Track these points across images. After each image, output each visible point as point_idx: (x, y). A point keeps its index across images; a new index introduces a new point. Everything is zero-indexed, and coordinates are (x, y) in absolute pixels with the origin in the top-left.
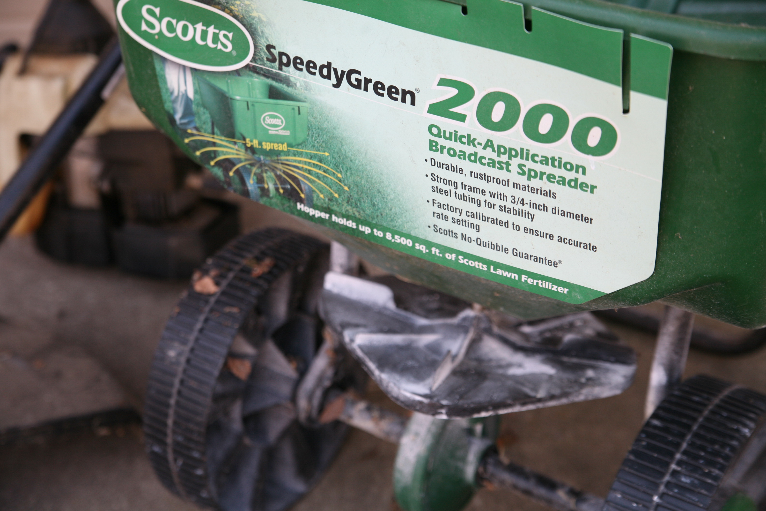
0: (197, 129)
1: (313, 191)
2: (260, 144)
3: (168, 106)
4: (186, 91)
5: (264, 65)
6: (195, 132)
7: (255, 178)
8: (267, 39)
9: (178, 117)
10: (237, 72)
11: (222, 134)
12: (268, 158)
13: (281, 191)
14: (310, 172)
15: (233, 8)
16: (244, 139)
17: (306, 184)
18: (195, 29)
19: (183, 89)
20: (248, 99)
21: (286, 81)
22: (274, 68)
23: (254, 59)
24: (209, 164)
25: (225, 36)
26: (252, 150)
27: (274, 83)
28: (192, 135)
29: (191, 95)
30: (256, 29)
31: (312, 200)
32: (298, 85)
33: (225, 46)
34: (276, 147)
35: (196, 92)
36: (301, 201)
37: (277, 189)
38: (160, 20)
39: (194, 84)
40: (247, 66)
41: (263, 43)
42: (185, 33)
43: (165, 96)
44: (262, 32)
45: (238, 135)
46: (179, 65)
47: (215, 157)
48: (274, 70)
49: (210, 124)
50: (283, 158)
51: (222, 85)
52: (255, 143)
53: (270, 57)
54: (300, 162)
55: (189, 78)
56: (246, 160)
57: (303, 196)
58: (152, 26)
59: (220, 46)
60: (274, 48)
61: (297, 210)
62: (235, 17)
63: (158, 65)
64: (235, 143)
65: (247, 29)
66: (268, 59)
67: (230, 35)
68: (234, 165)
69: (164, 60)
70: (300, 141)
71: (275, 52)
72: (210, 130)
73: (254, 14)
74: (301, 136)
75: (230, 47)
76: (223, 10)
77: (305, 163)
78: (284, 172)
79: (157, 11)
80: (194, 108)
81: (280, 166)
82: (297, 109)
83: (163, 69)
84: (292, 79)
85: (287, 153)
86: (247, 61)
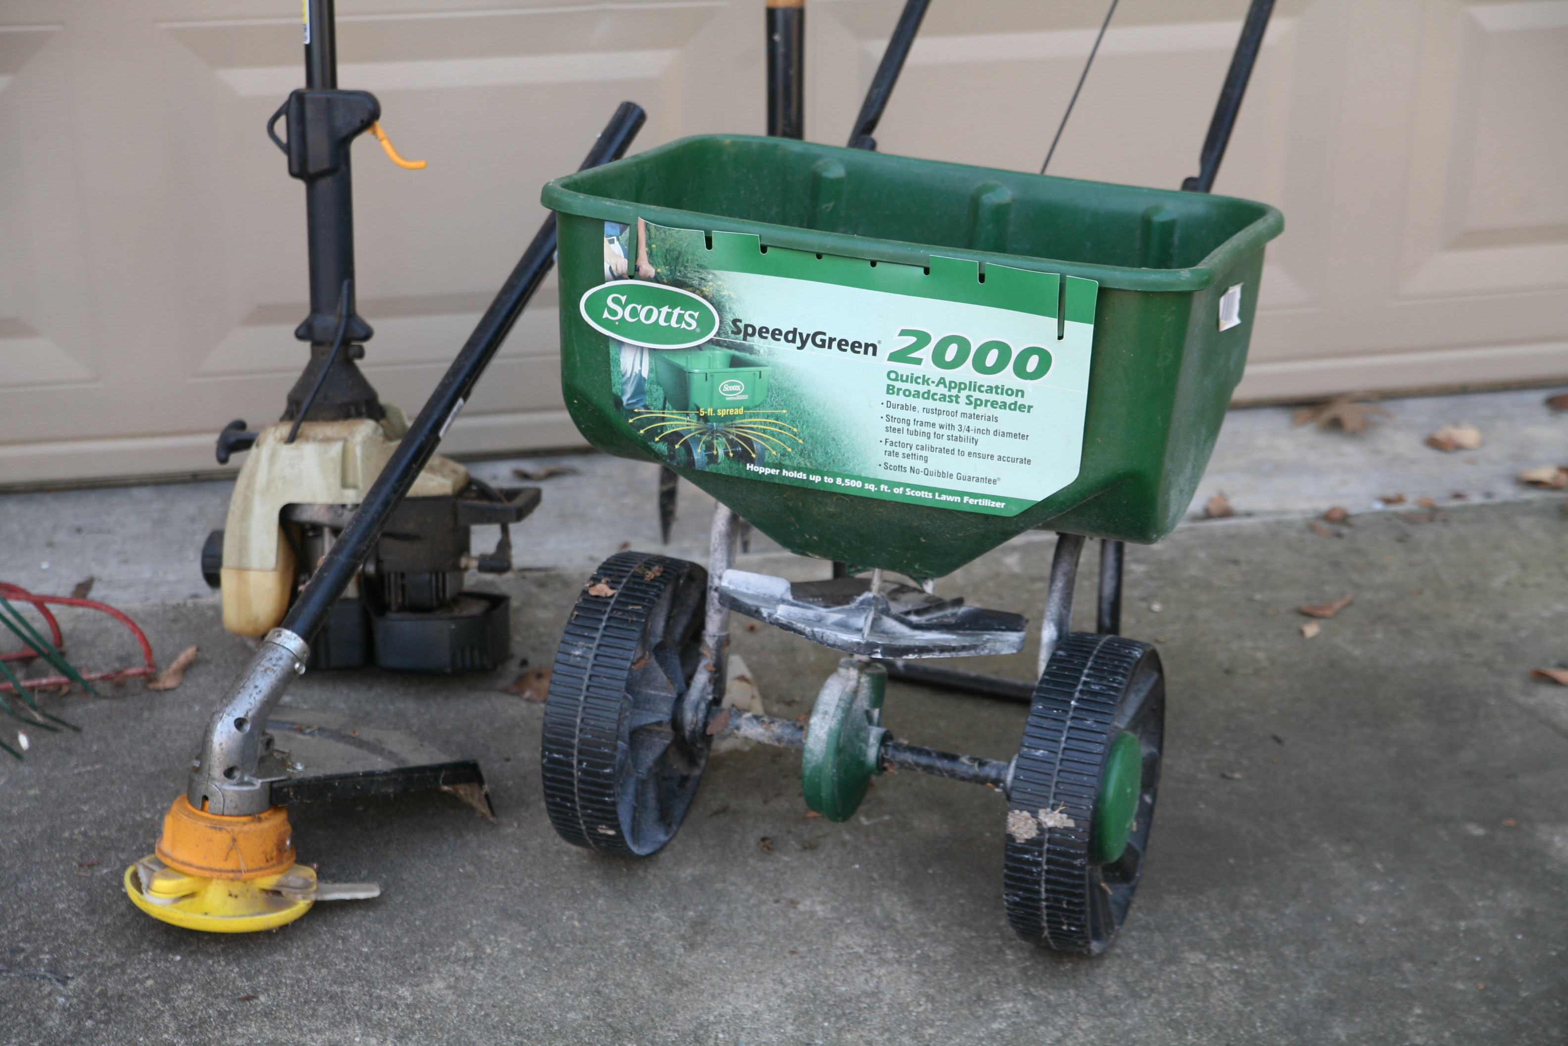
0: (646, 407)
1: (767, 449)
2: (715, 411)
3: (616, 389)
4: (640, 371)
5: (728, 337)
6: (643, 410)
7: (704, 446)
8: (734, 314)
9: (625, 399)
10: (699, 347)
11: (675, 408)
12: (722, 424)
13: (731, 455)
14: (764, 431)
15: (704, 289)
16: (698, 409)
17: (758, 443)
18: (660, 312)
19: (636, 370)
20: (707, 371)
21: (751, 350)
22: (739, 339)
23: (718, 334)
24: (654, 441)
25: (691, 316)
26: (706, 419)
27: (737, 353)
28: (639, 414)
29: (645, 374)
30: (723, 306)
31: (763, 459)
32: (762, 351)
33: (689, 325)
34: (731, 412)
35: (651, 371)
36: (752, 461)
37: (727, 454)
38: (624, 307)
39: (650, 363)
40: (711, 341)
41: (729, 318)
42: (648, 317)
43: (615, 378)
44: (730, 308)
45: (691, 406)
46: (638, 347)
47: (662, 432)
48: (738, 341)
49: (662, 400)
50: (738, 421)
51: (680, 361)
52: (710, 412)
53: (735, 330)
54: (755, 423)
55: (646, 358)
56: (696, 430)
57: (754, 456)
58: (613, 313)
59: (684, 325)
60: (740, 321)
61: (746, 471)
62: (705, 297)
63: (613, 350)
64: (687, 415)
65: (715, 307)
66: (733, 332)
67: (696, 315)
68: (682, 436)
69: (621, 343)
70: (757, 403)
71: (741, 325)
72: (661, 406)
73: (725, 293)
74: (759, 399)
75: (694, 324)
76: (694, 292)
77: (761, 423)
78: (738, 436)
79: (623, 299)
80: (647, 386)
81: (734, 431)
82: (758, 373)
83: (618, 354)
84: (756, 347)
85: (743, 416)
86: (711, 335)
